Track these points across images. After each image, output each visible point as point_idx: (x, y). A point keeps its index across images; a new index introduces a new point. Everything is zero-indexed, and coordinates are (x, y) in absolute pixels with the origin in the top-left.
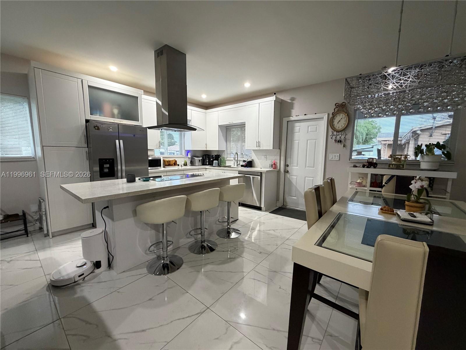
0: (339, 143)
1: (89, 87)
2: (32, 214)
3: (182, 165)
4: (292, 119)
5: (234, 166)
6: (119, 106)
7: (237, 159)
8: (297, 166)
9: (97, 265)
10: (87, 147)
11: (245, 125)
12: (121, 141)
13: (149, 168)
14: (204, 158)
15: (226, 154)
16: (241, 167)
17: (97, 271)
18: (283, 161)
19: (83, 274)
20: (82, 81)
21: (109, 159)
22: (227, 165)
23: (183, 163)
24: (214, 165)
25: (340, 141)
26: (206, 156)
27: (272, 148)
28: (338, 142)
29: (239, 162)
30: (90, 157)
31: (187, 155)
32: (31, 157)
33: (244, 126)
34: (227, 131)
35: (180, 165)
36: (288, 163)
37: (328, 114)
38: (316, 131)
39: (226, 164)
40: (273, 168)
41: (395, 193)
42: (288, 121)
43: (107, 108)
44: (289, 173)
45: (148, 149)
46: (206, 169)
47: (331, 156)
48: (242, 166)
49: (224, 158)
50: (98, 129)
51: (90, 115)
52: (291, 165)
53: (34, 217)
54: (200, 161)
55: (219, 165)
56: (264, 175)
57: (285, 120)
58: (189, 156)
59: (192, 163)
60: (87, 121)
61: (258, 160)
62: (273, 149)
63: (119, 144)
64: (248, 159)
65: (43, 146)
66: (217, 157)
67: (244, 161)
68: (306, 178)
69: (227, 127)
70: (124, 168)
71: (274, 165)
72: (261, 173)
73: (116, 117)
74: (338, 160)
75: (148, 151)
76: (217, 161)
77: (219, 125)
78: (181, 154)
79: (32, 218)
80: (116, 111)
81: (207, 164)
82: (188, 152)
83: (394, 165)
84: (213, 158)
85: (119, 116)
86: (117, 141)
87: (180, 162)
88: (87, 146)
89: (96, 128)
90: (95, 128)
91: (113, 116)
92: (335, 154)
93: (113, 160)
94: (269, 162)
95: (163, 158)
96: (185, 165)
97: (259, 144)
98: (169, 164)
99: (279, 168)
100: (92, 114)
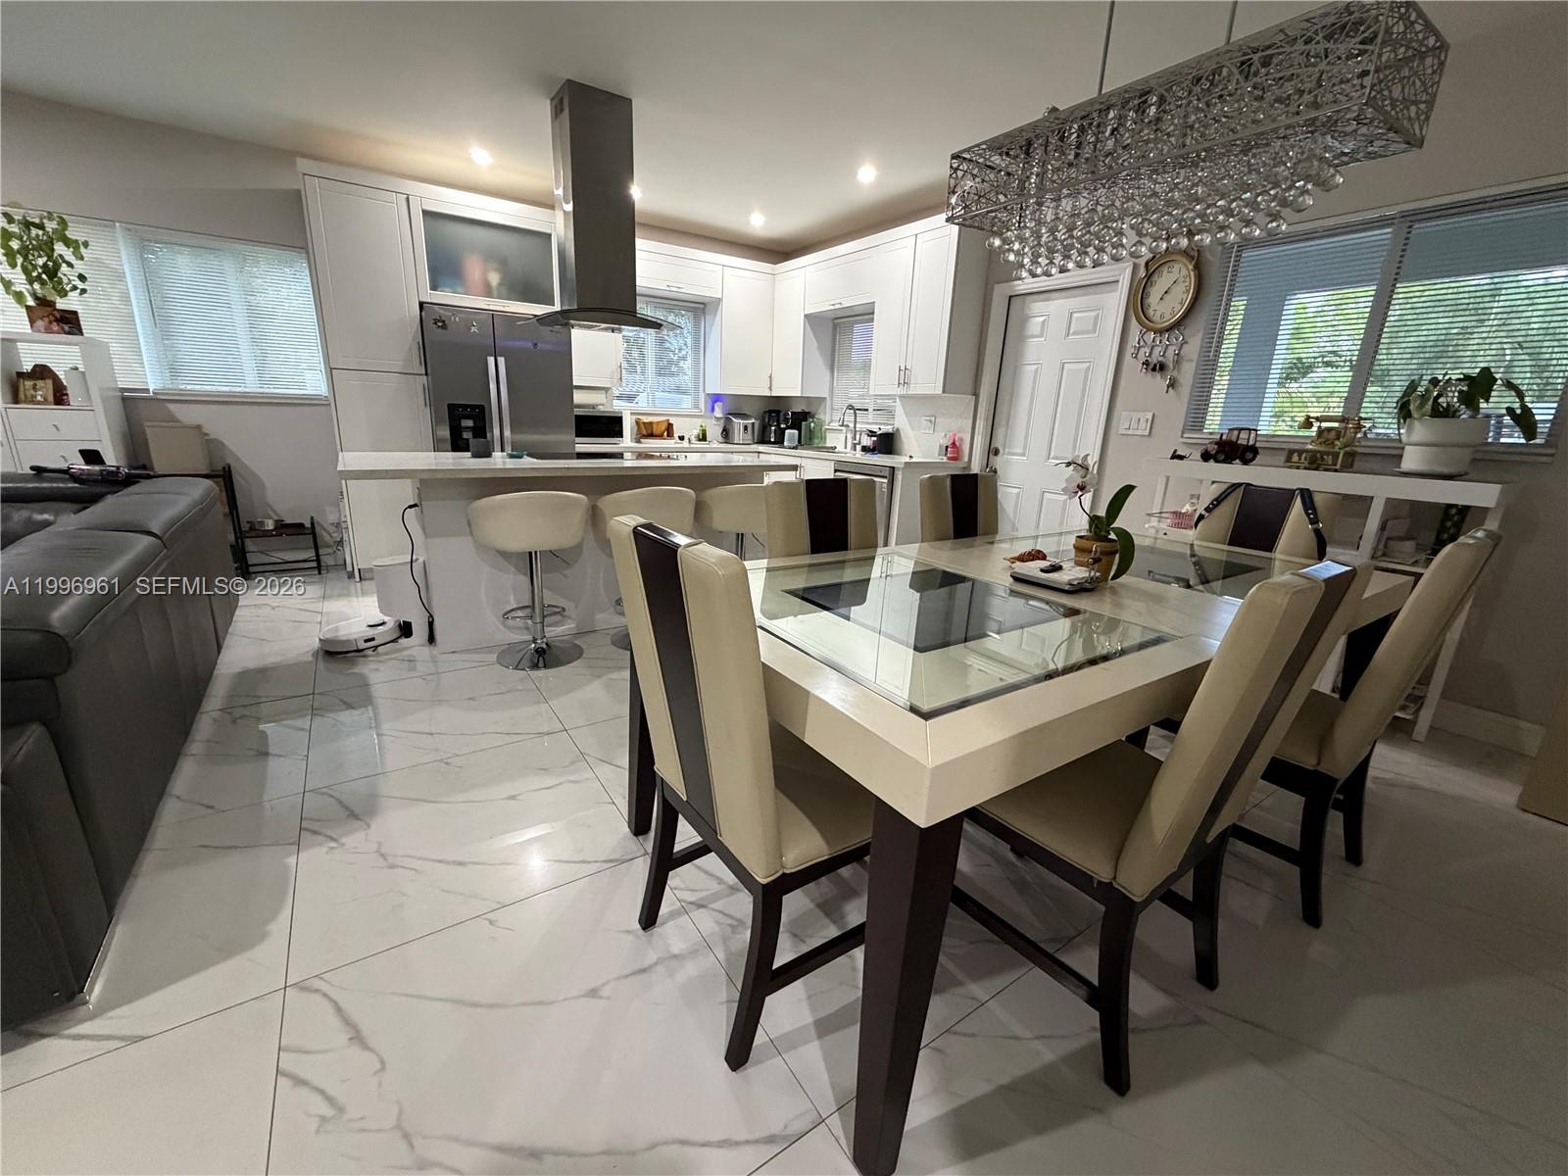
0: (1158, 375)
1: (426, 213)
2: (331, 529)
3: (693, 438)
4: (1021, 287)
5: (846, 448)
6: (503, 264)
7: (855, 427)
8: (1024, 456)
9: (405, 629)
10: (426, 374)
11: (873, 313)
12: (501, 360)
13: (578, 440)
14: (767, 420)
15: (828, 410)
16: (863, 451)
17: (404, 641)
18: (980, 438)
19: (373, 639)
20: (408, 199)
21: (473, 407)
22: (828, 445)
23: (696, 431)
24: (786, 444)
25: (1161, 368)
26: (770, 416)
27: (939, 391)
28: (1154, 369)
29: (858, 437)
30: (433, 396)
31: (713, 410)
33: (871, 316)
34: (834, 336)
35: (686, 439)
36: (998, 443)
37: (1135, 267)
38: (1095, 332)
39: (825, 443)
40: (949, 459)
41: (1229, 544)
42: (1010, 297)
43: (474, 269)
45: (574, 384)
46: (759, 452)
47: (1121, 424)
48: (865, 449)
49: (821, 424)
50: (444, 327)
51: (431, 289)
52: (1007, 450)
53: (334, 535)
54: (746, 428)
55: (800, 443)
56: (899, 476)
57: (1000, 293)
58: (718, 413)
59: (726, 435)
60: (421, 305)
61: (913, 429)
62: (944, 392)
63: (497, 368)
64: (882, 427)
65: (331, 369)
66: (800, 419)
67: (872, 433)
68: (1046, 494)
69: (836, 321)
70: (507, 433)
71: (953, 449)
72: (891, 468)
73: (495, 293)
74: (1147, 434)
75: (575, 391)
76: (796, 432)
77: (806, 316)
78: (696, 406)
79: (331, 537)
80: (494, 278)
81: (772, 440)
82: (716, 398)
83: (1304, 455)
84: (786, 420)
85: (504, 291)
86: (491, 360)
87: (686, 427)
88: (424, 372)
89: (440, 324)
90: (436, 323)
91: (488, 292)
92: (1140, 415)
93: (482, 408)
94: (942, 439)
95: (632, 414)
96: (703, 438)
97: (904, 377)
98: (650, 432)
99: (966, 459)
100: (434, 287)
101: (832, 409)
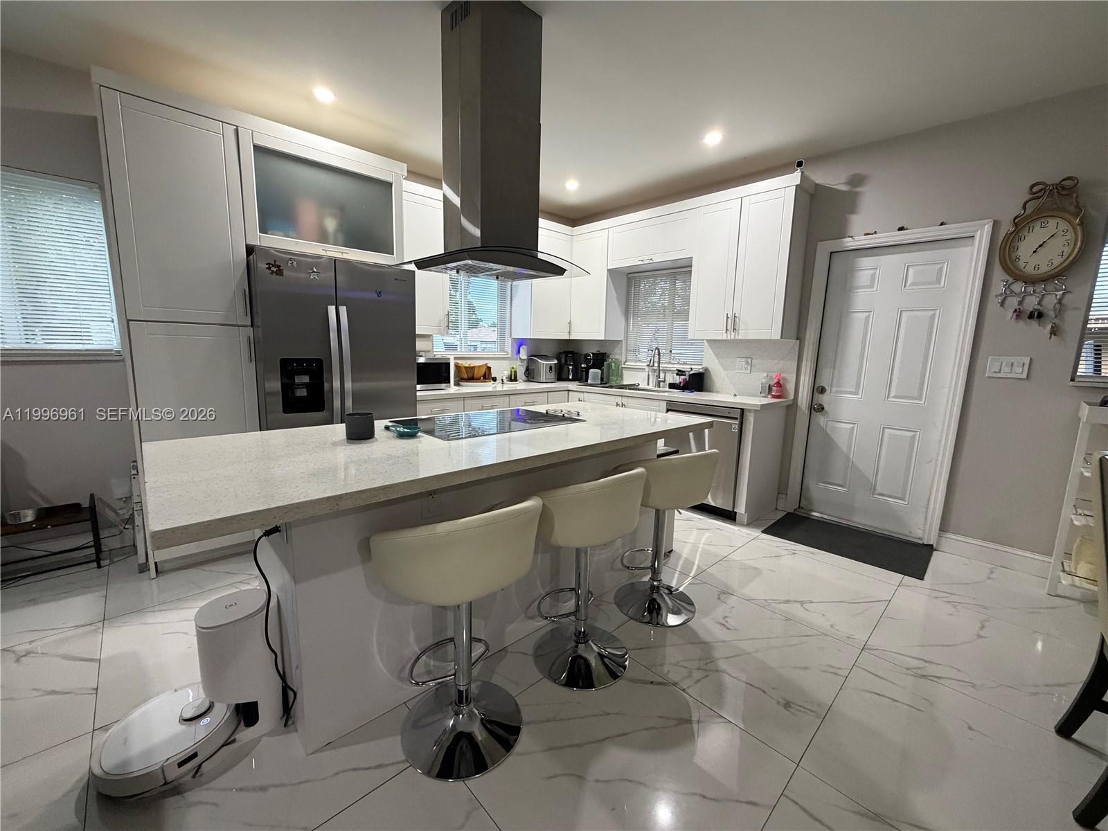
0: (1034, 323)
1: (258, 149)
2: (117, 505)
3: (504, 378)
4: (849, 243)
5: (648, 384)
6: (341, 210)
7: (659, 367)
8: (856, 394)
9: (247, 714)
10: (252, 326)
11: (691, 266)
12: (343, 310)
13: (419, 387)
14: (563, 361)
15: (624, 351)
16: (670, 388)
17: (246, 735)
18: (807, 378)
19: (195, 755)
20: (237, 131)
21: (309, 361)
22: (625, 383)
23: (507, 373)
24: (589, 382)
25: (1037, 315)
26: (566, 356)
27: (779, 338)
28: (1031, 316)
29: (662, 375)
30: (258, 352)
31: (519, 352)
32: (112, 350)
33: (689, 269)
34: (629, 288)
35: (499, 380)
36: (824, 381)
37: (996, 225)
38: (939, 283)
39: (622, 379)
40: (774, 397)
42: (831, 253)
43: (308, 214)
44: (827, 412)
45: (417, 333)
46: (569, 391)
47: (991, 365)
48: (672, 386)
49: (617, 362)
50: (279, 272)
51: (260, 232)
52: (834, 389)
53: (121, 512)
54: (551, 367)
55: (604, 382)
56: (750, 419)
57: (824, 249)
58: (524, 355)
59: (531, 375)
60: (250, 250)
61: (725, 369)
62: (781, 338)
63: (338, 317)
64: (693, 367)
65: (128, 321)
66: (600, 360)
67: (680, 373)
68: (886, 430)
69: (629, 276)
70: (348, 385)
71: (777, 388)
72: (742, 410)
73: (331, 238)
74: (1024, 376)
75: (417, 339)
76: (600, 371)
77: (608, 270)
78: (502, 350)
79: (117, 514)
80: (331, 224)
81: (571, 378)
82: (520, 343)
84: (586, 360)
85: (341, 238)
86: (332, 309)
87: (500, 370)
88: (250, 324)
89: (274, 269)
90: (269, 268)
91: (323, 238)
92: (1012, 359)
93: (319, 362)
94: (760, 378)
95: (455, 358)
96: (513, 378)
97: (733, 323)
98: (470, 375)
99: (792, 397)
100: (263, 230)
101: (627, 350)
